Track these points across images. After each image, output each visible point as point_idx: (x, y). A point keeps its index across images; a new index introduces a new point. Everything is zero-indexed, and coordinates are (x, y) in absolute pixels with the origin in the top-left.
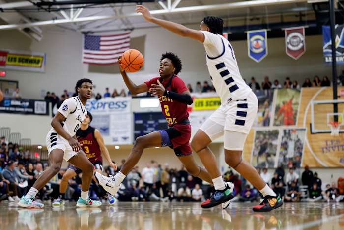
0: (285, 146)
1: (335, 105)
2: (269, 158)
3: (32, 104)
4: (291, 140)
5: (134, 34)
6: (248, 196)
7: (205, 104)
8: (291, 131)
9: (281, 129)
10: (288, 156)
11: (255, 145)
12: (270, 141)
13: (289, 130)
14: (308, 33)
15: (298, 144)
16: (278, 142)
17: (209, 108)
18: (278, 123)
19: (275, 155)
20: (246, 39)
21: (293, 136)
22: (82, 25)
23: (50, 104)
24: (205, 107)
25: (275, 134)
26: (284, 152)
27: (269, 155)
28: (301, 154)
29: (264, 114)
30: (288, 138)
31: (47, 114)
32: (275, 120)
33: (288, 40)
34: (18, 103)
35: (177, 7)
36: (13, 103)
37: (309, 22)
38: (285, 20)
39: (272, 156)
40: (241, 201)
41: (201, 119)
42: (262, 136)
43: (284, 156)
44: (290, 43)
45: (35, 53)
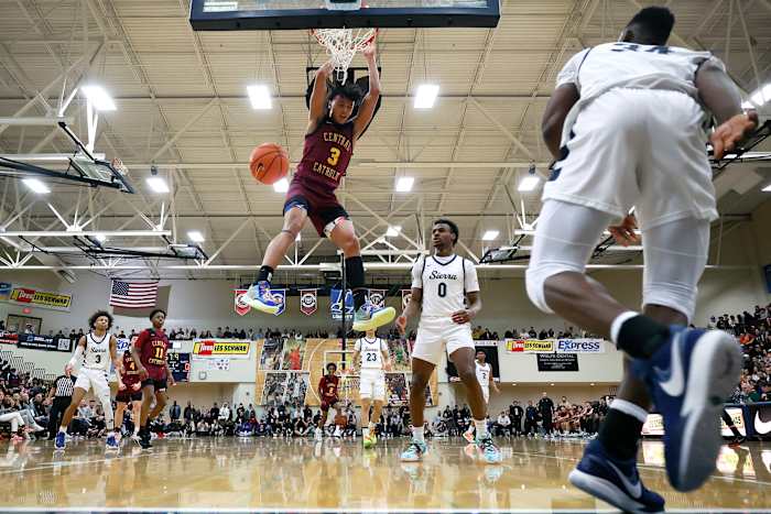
0: (291, 387)
1: (344, 355)
2: (277, 397)
3: (55, 343)
4: (297, 382)
5: (161, 284)
8: (297, 375)
10: (293, 396)
11: (266, 386)
12: (279, 383)
14: (320, 294)
15: (303, 385)
16: (285, 384)
17: (227, 352)
19: (282, 394)
21: (299, 379)
22: (112, 272)
23: (74, 342)
25: (283, 377)
26: (291, 392)
27: (277, 394)
28: (305, 394)
30: (294, 380)
31: (70, 351)
32: (284, 364)
33: (302, 299)
34: (41, 339)
35: (211, 264)
36: (36, 339)
37: (320, 285)
38: (299, 282)
39: (280, 396)
41: (219, 361)
42: (272, 378)
43: (290, 396)
44: (304, 301)
45: (62, 294)
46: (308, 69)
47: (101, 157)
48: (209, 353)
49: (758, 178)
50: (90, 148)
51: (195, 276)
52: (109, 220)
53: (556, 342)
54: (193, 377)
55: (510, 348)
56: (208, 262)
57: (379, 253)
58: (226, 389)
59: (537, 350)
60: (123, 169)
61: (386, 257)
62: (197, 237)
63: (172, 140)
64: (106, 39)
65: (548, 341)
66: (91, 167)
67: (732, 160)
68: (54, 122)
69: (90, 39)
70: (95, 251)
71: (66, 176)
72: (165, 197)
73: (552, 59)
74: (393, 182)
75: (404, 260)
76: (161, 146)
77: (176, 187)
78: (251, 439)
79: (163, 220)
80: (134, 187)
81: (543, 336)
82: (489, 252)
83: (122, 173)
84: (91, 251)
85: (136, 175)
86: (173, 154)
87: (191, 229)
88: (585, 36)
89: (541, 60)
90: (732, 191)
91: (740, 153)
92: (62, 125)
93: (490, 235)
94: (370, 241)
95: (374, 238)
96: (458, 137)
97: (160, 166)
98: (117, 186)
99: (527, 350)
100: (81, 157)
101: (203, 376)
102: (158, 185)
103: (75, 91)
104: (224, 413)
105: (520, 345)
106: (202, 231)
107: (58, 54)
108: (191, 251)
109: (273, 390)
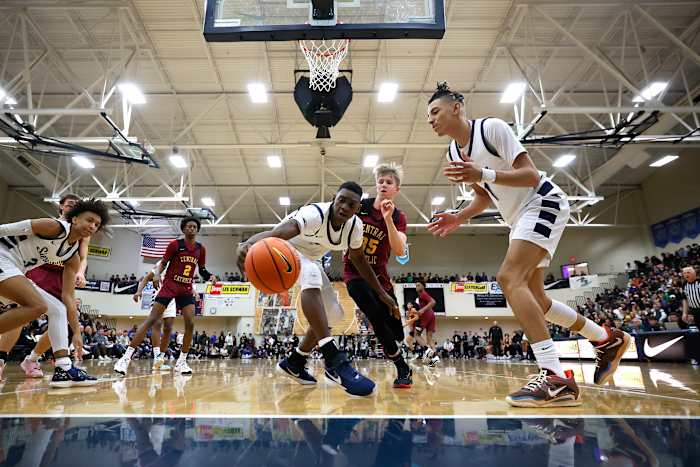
2: (272, 328)
3: (98, 285)
4: (287, 316)
7: (230, 289)
9: (280, 309)
11: (262, 319)
12: (273, 316)
13: (286, 309)
16: (278, 317)
17: (233, 292)
18: (278, 304)
21: (288, 314)
22: (143, 229)
23: (113, 285)
24: (229, 292)
25: (276, 312)
26: (282, 324)
27: (271, 326)
28: (293, 325)
30: (285, 315)
31: (110, 291)
32: (277, 302)
35: (220, 223)
39: (274, 327)
40: (254, 358)
41: (226, 299)
42: (267, 313)
43: (282, 327)
45: (104, 246)
46: (296, 71)
47: (134, 140)
48: (219, 293)
49: (646, 156)
50: (125, 133)
51: (207, 233)
52: (139, 189)
53: (489, 284)
54: (206, 312)
55: (453, 289)
56: (218, 221)
58: (231, 321)
59: (474, 291)
60: (151, 149)
62: (209, 202)
63: (189, 127)
64: (138, 48)
65: (483, 284)
66: (126, 148)
67: (626, 142)
68: (98, 113)
69: (126, 47)
70: (129, 213)
71: (106, 154)
72: (184, 171)
73: (486, 63)
74: (361, 159)
76: (181, 130)
77: (192, 163)
78: (250, 361)
79: (182, 189)
80: (160, 163)
81: (479, 279)
83: (150, 152)
84: (126, 213)
85: (161, 154)
86: (190, 138)
87: (204, 196)
88: (512, 45)
89: (477, 64)
90: (627, 167)
91: (633, 136)
92: (104, 115)
93: (438, 201)
96: (413, 124)
97: (180, 147)
98: (146, 162)
99: (466, 291)
100: (118, 140)
101: (213, 311)
102: (178, 162)
103: (114, 89)
104: (229, 340)
105: (461, 287)
106: (212, 197)
107: (100, 59)
108: (205, 213)
109: (268, 322)
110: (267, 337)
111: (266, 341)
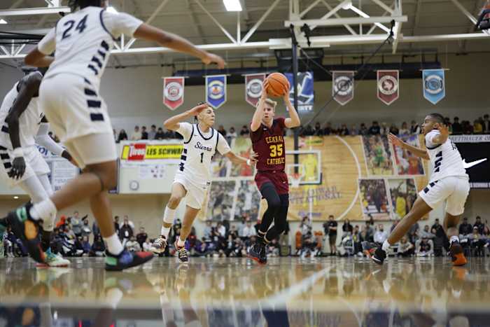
0: (242, 198)
1: (296, 156)
2: (225, 211)
4: (248, 191)
6: (203, 250)
7: (157, 151)
8: (249, 183)
9: (238, 180)
10: (244, 209)
11: (211, 197)
12: (226, 193)
13: (247, 181)
15: (255, 195)
16: (234, 194)
17: (162, 156)
18: (235, 173)
19: (231, 207)
20: (204, 84)
21: (251, 188)
24: (157, 156)
25: (231, 185)
26: (241, 204)
27: (224, 207)
28: (258, 206)
29: (220, 164)
30: (245, 189)
32: (233, 170)
33: (248, 86)
35: (131, 47)
38: (246, 65)
39: (228, 208)
41: (153, 167)
42: (218, 187)
43: (241, 208)
44: (250, 90)
48: (140, 158)
51: (123, 63)
54: (124, 188)
57: (346, 22)
58: (160, 201)
61: (356, 28)
75: (379, 31)
82: (484, 13)
94: (333, 7)
95: (339, 3)
101: (134, 186)
109: (219, 201)
110: (214, 225)
111: (214, 230)
